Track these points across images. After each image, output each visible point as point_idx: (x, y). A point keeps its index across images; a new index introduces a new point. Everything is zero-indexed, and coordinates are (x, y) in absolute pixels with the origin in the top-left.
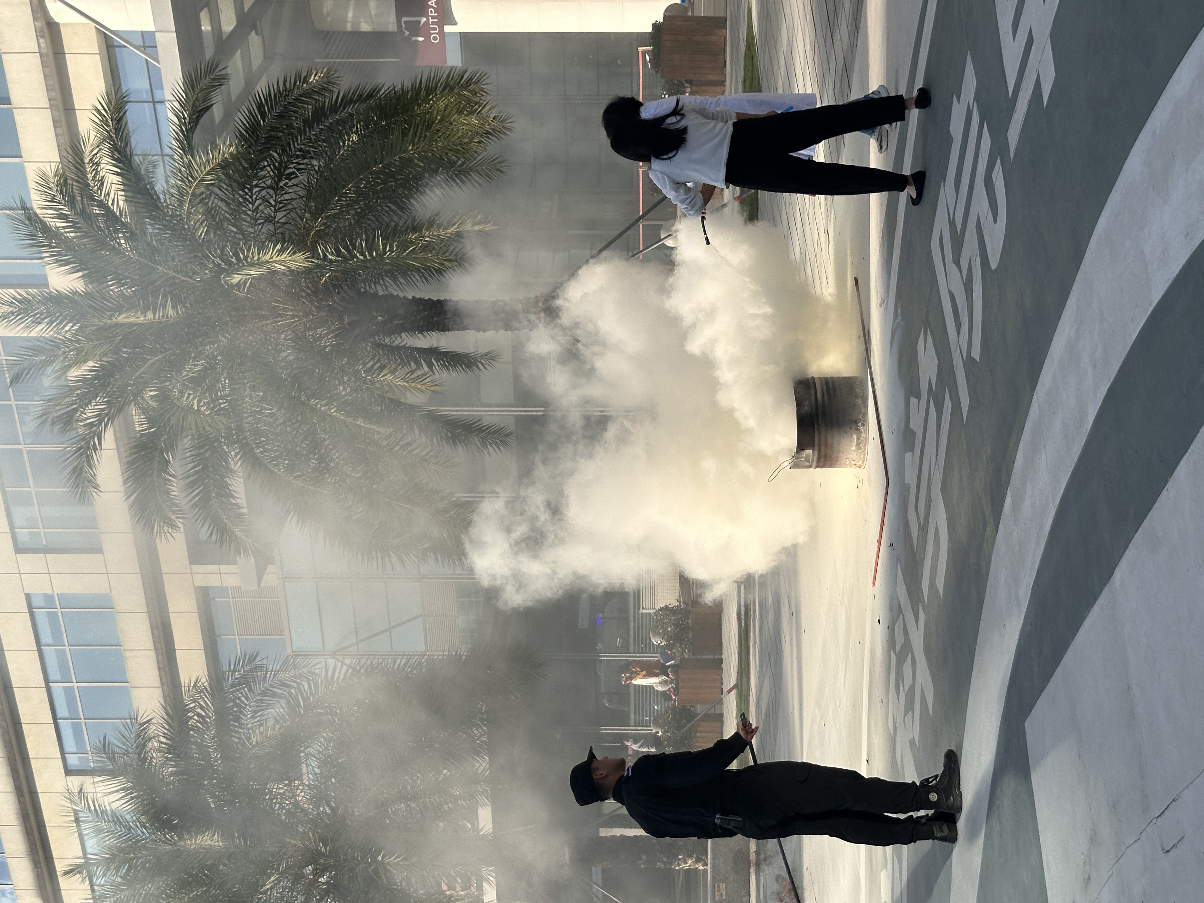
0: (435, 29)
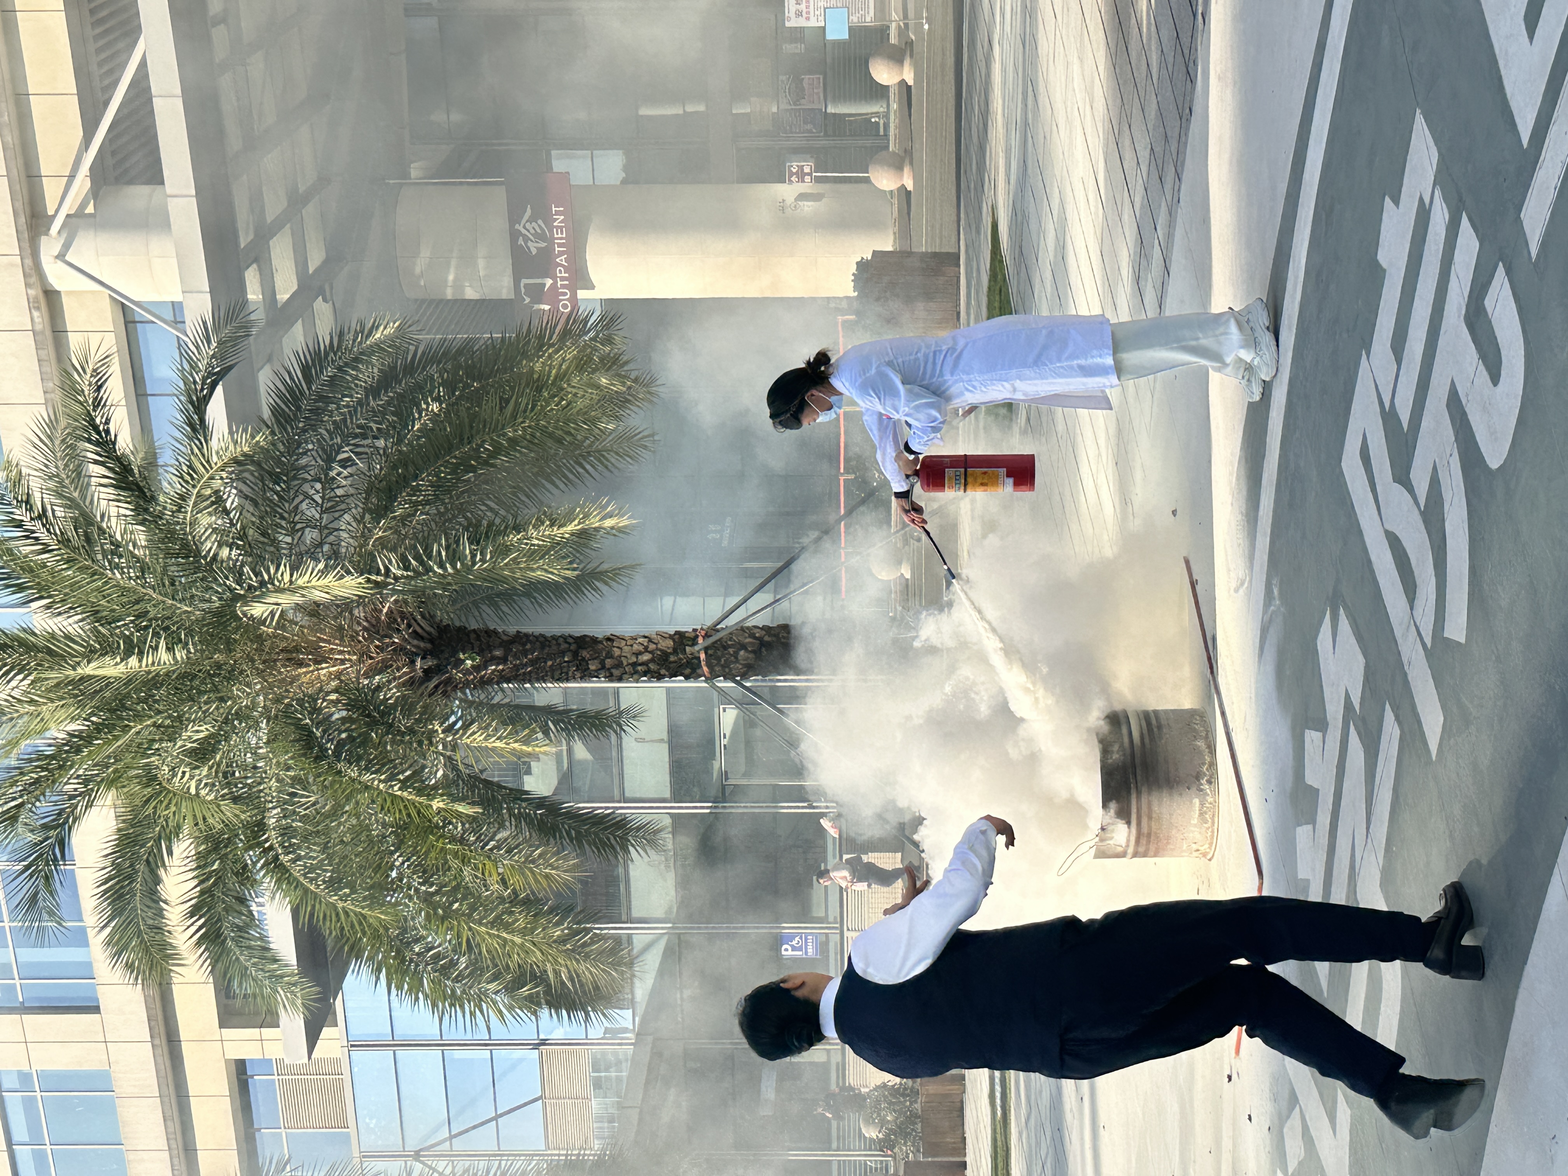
0: (565, 294)
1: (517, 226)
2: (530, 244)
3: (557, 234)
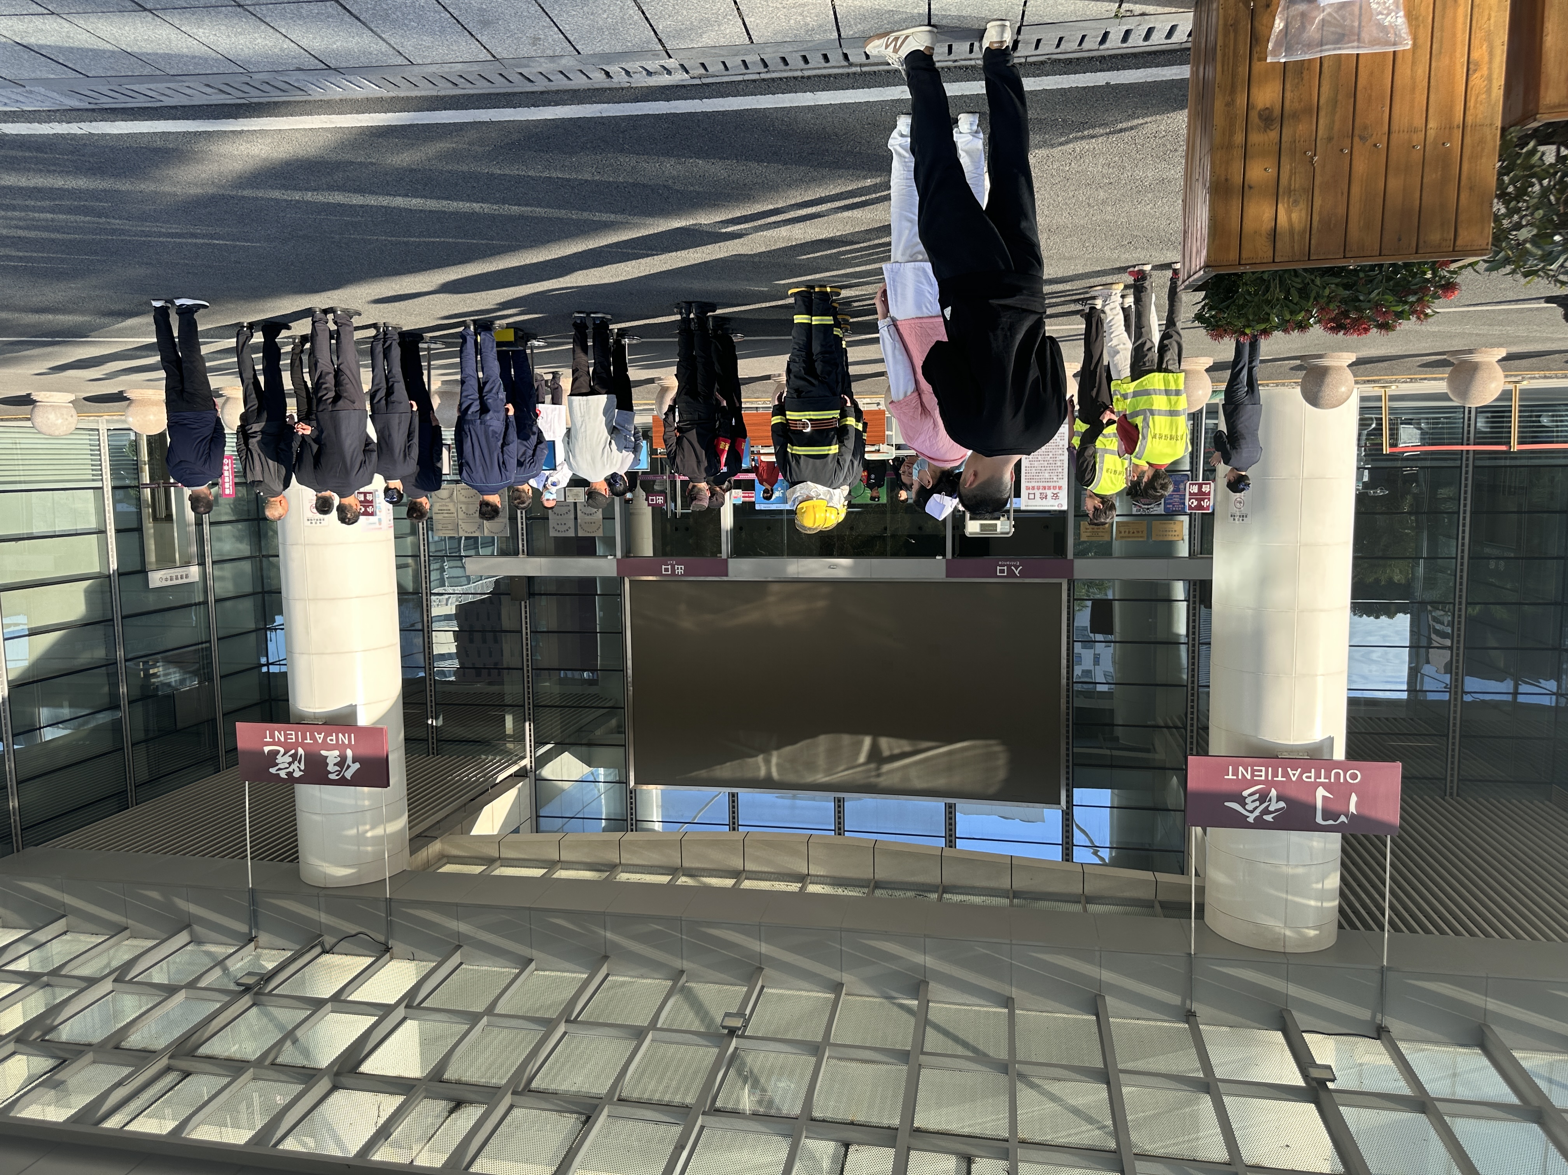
0: (1338, 775)
1: (1251, 820)
2: (1271, 809)
3: (1261, 776)
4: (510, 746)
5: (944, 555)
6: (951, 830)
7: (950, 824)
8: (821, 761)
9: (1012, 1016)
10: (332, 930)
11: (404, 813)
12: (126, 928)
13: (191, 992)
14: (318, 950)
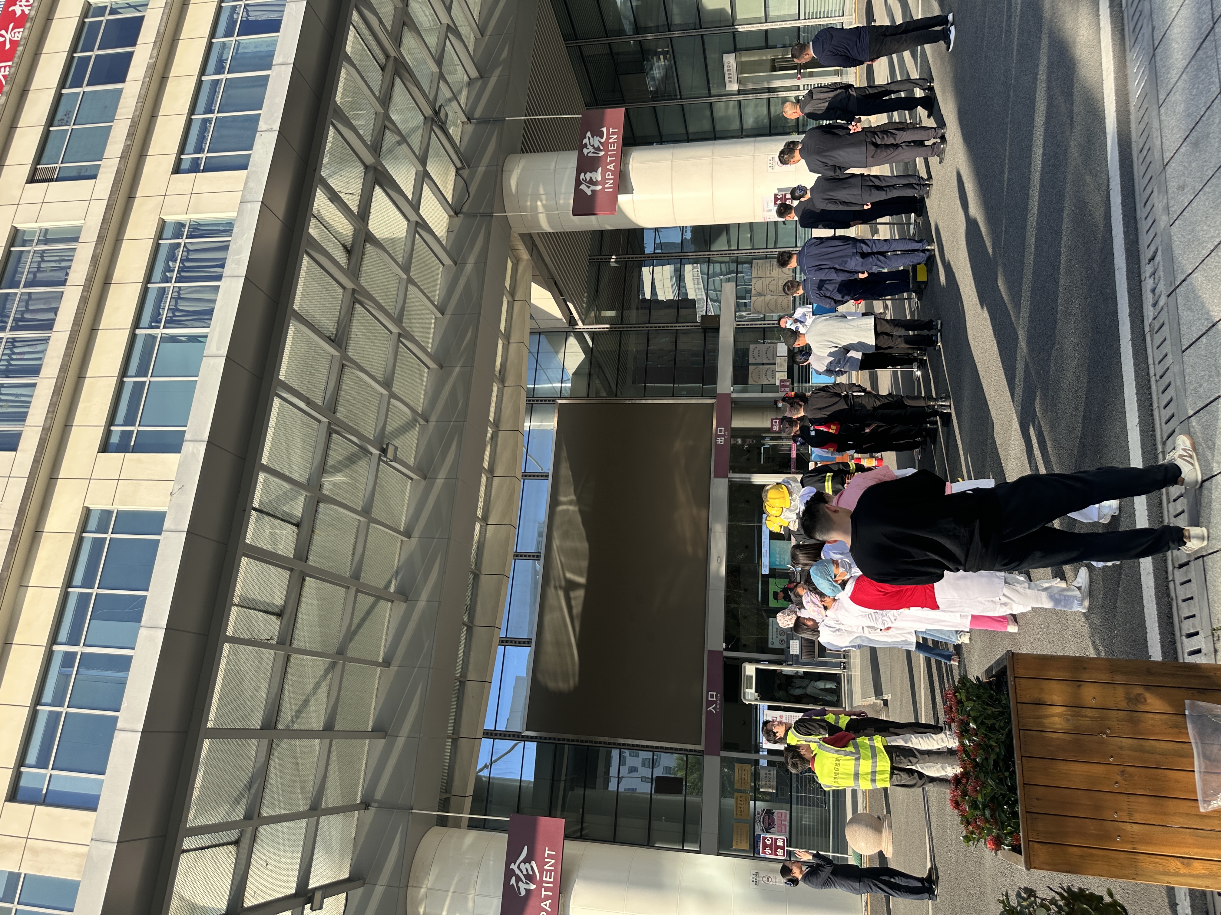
1: (512, 866)
2: (520, 884)
3: (546, 877)
4: (593, 314)
5: (726, 649)
6: (511, 642)
7: (515, 642)
8: (569, 544)
9: (377, 664)
10: (472, 175)
11: (552, 229)
12: (482, 36)
13: (437, 76)
14: (459, 165)
